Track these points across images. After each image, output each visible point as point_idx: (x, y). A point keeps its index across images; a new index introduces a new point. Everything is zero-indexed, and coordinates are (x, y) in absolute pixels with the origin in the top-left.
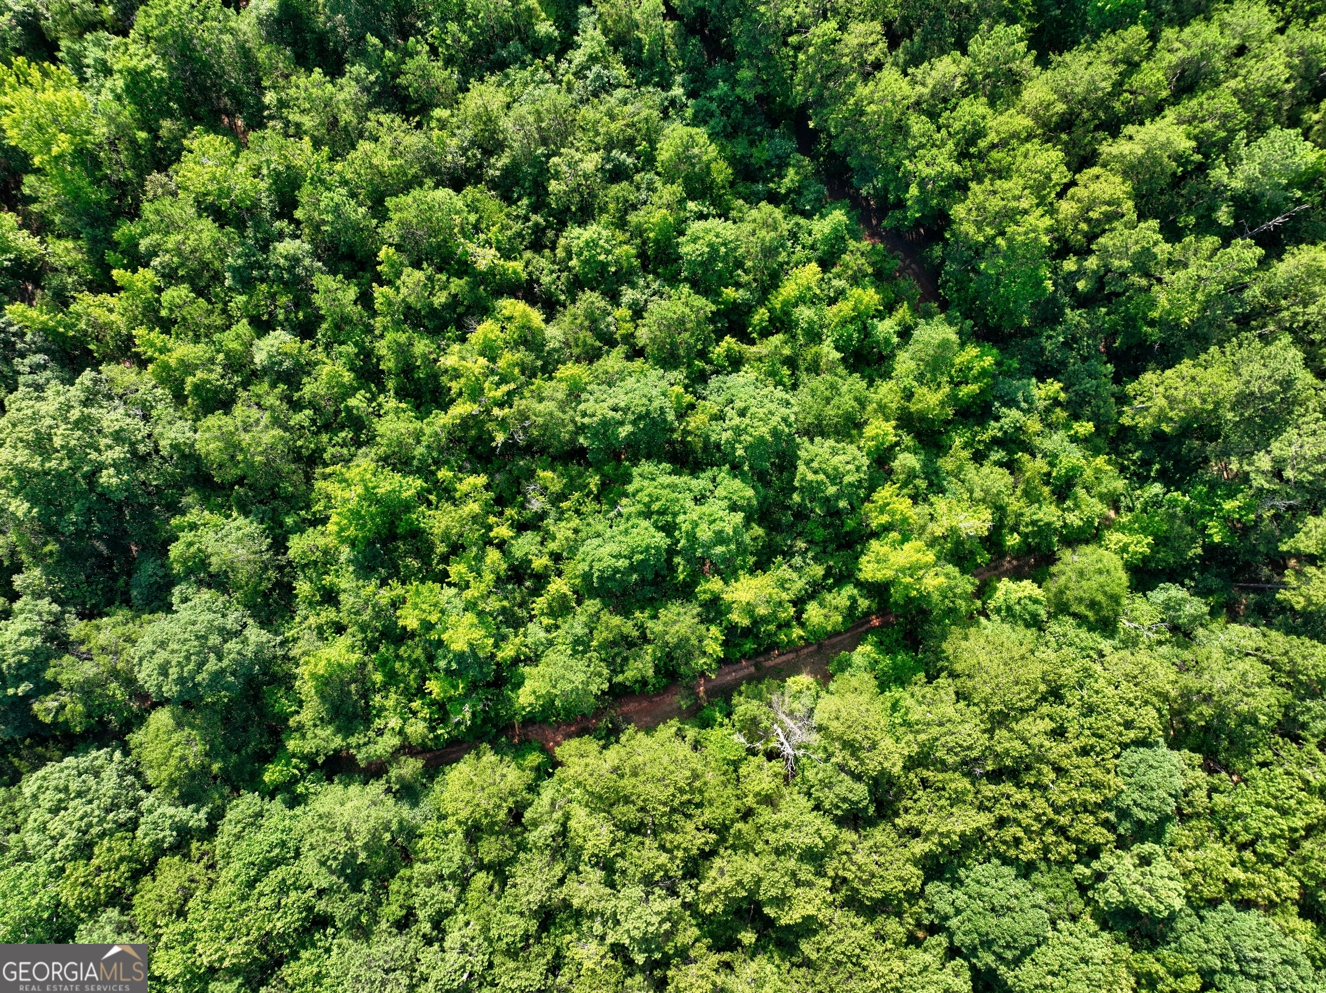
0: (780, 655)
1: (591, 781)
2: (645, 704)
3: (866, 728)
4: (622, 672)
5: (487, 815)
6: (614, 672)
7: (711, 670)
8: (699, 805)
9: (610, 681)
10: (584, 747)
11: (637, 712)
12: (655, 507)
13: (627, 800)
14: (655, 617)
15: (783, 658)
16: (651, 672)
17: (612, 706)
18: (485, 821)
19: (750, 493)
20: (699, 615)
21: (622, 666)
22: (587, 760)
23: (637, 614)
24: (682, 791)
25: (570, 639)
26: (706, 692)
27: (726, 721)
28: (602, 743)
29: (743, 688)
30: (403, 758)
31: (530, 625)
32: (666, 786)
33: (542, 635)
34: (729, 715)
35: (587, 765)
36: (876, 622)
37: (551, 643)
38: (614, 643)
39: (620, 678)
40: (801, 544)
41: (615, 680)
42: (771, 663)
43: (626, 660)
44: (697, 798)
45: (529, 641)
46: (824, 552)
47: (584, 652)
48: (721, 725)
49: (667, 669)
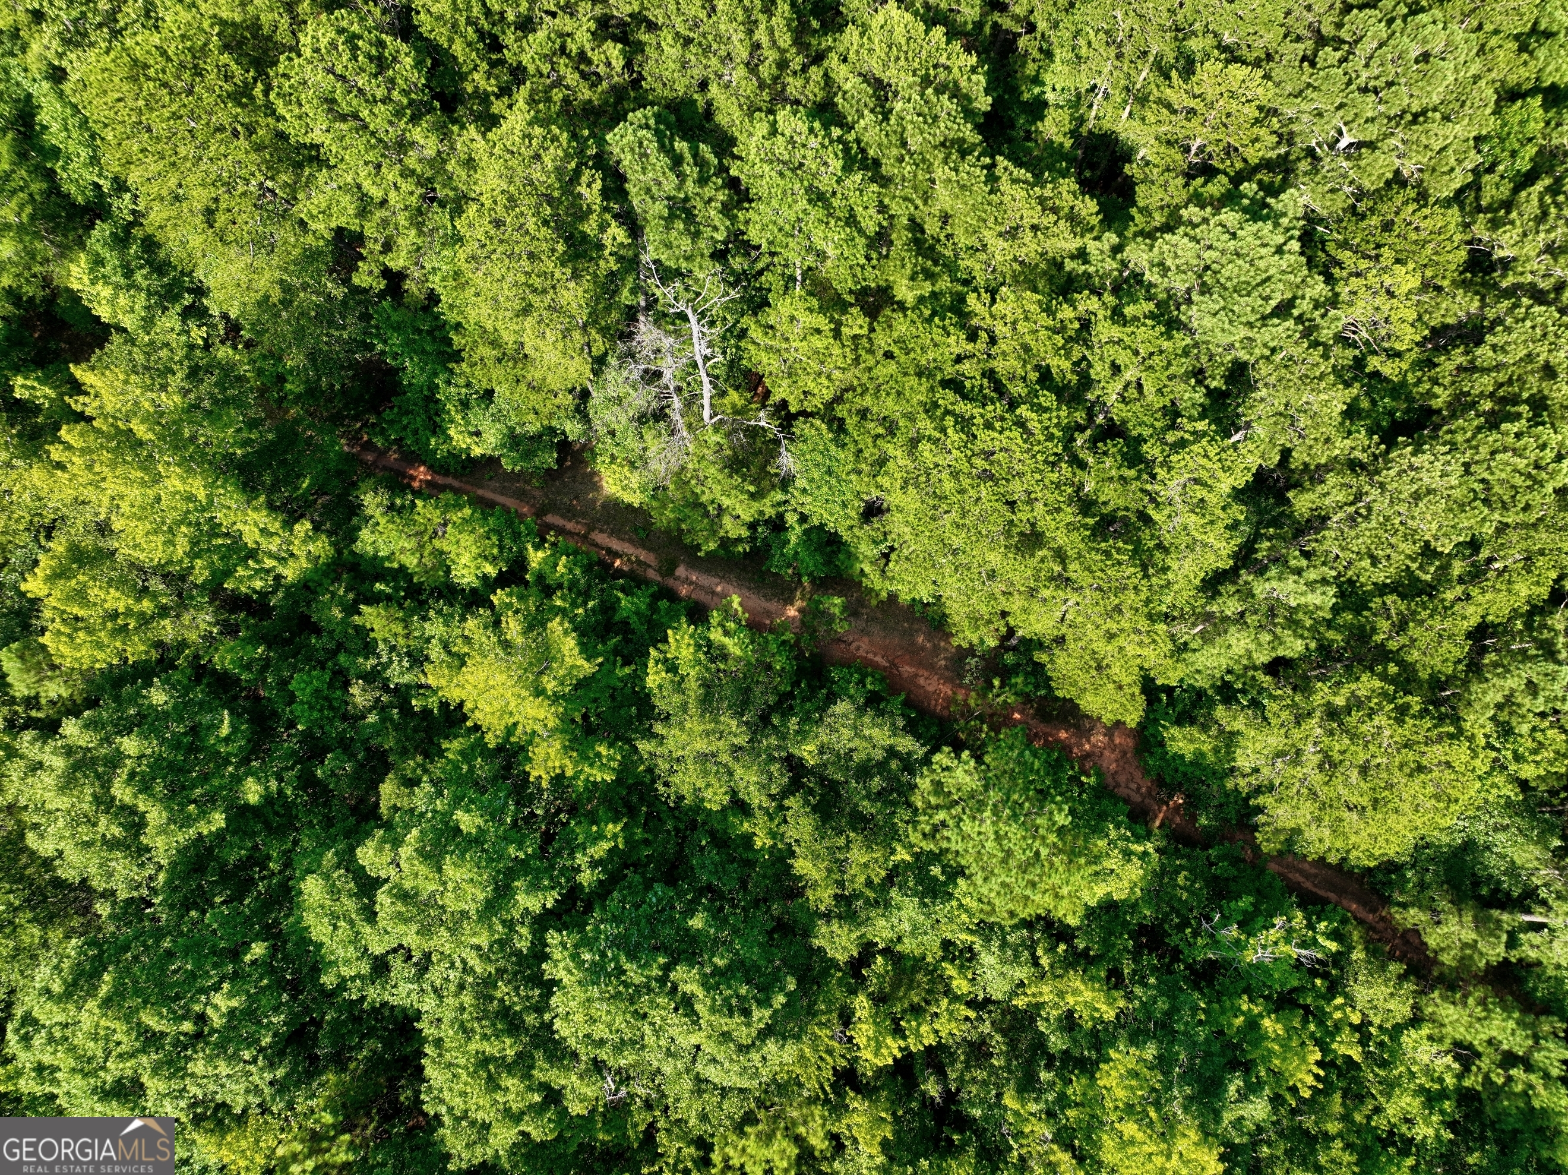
0: (616, 555)
1: (1130, 598)
2: (907, 670)
3: (498, 223)
4: (891, 752)
5: (1402, 711)
6: (909, 765)
7: (728, 614)
8: (954, 385)
9: (927, 761)
10: (1083, 679)
11: (932, 667)
12: (509, 1048)
13: (1086, 505)
14: (740, 806)
15: (616, 545)
16: (842, 707)
17: (967, 712)
18: (1415, 702)
19: (312, 888)
20: (649, 734)
21: (882, 765)
22: (1101, 646)
23: (762, 841)
24: (964, 423)
25: (941, 909)
26: (790, 601)
27: (791, 519)
28: (1042, 657)
29: (712, 546)
30: (1446, 958)
31: (997, 996)
32: (988, 455)
33: (988, 959)
34: (778, 525)
35: (1111, 636)
36: (422, 474)
37: (985, 929)
38: (860, 821)
39: (906, 744)
40: (359, 695)
41: (921, 752)
42: (643, 555)
43: (864, 771)
44: (947, 398)
45: (1021, 973)
46: (340, 647)
47: (936, 857)
48: (803, 518)
49: (813, 690)
